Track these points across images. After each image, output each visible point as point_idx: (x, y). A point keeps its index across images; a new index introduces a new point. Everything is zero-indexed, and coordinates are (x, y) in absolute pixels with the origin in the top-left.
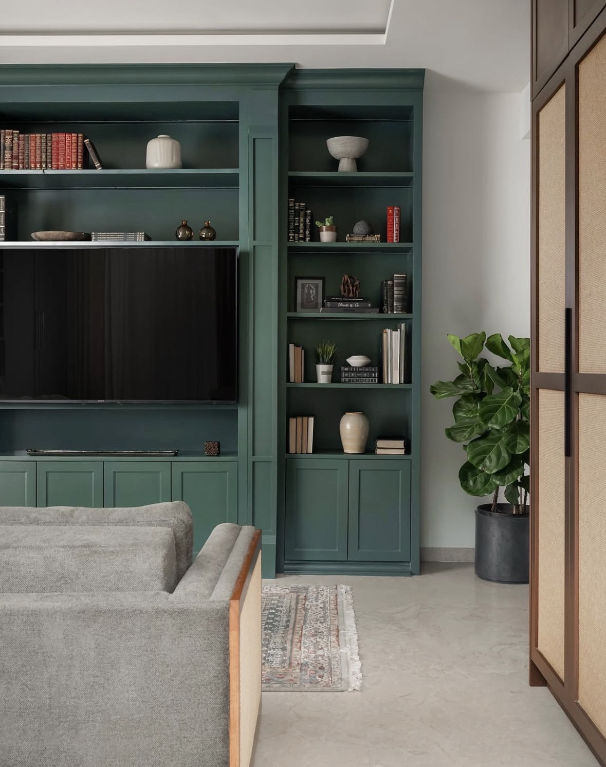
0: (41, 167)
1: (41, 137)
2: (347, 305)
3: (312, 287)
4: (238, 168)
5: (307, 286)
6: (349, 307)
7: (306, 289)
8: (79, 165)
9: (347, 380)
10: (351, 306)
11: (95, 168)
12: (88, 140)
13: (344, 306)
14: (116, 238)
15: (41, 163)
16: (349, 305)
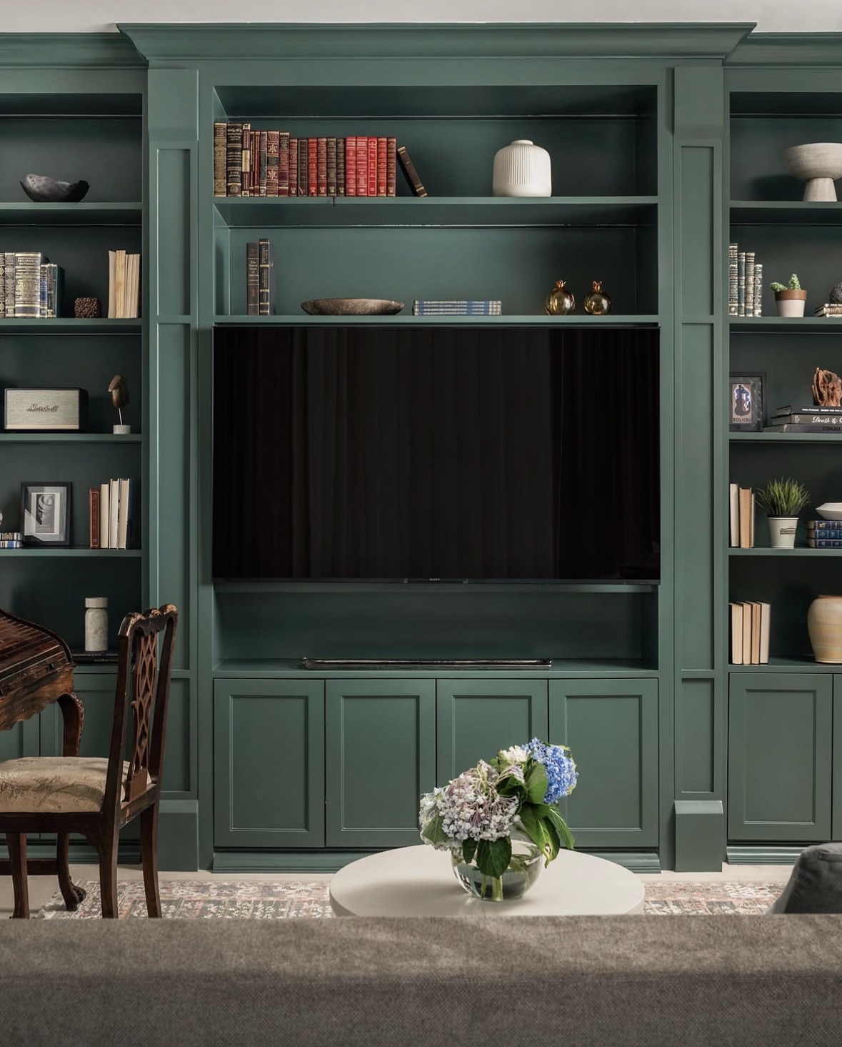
0: (328, 191)
1: (327, 143)
2: (827, 421)
3: (746, 389)
4: (656, 195)
5: (738, 388)
6: (831, 423)
7: (735, 391)
8: (392, 190)
9: (823, 543)
10: (834, 421)
11: (416, 194)
12: (404, 148)
13: (822, 421)
14: (455, 310)
15: (328, 185)
16: (831, 420)
